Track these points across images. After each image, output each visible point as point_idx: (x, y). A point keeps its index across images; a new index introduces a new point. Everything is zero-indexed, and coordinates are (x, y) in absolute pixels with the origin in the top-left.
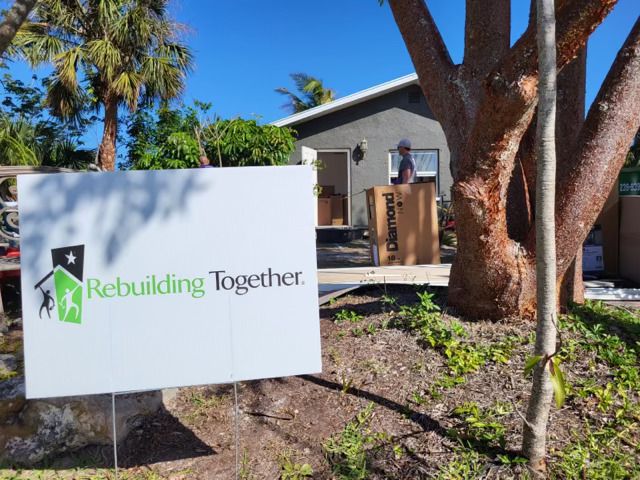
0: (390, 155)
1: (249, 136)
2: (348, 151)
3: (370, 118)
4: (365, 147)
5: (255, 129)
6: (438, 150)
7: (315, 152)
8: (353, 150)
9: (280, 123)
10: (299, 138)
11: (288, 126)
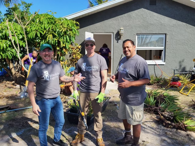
0: (137, 37)
1: (46, 26)
2: (112, 34)
3: (126, 15)
4: (122, 32)
5: (52, 21)
6: (166, 34)
7: (92, 34)
8: (115, 34)
9: (69, 18)
10: (81, 27)
11: (73, 19)
